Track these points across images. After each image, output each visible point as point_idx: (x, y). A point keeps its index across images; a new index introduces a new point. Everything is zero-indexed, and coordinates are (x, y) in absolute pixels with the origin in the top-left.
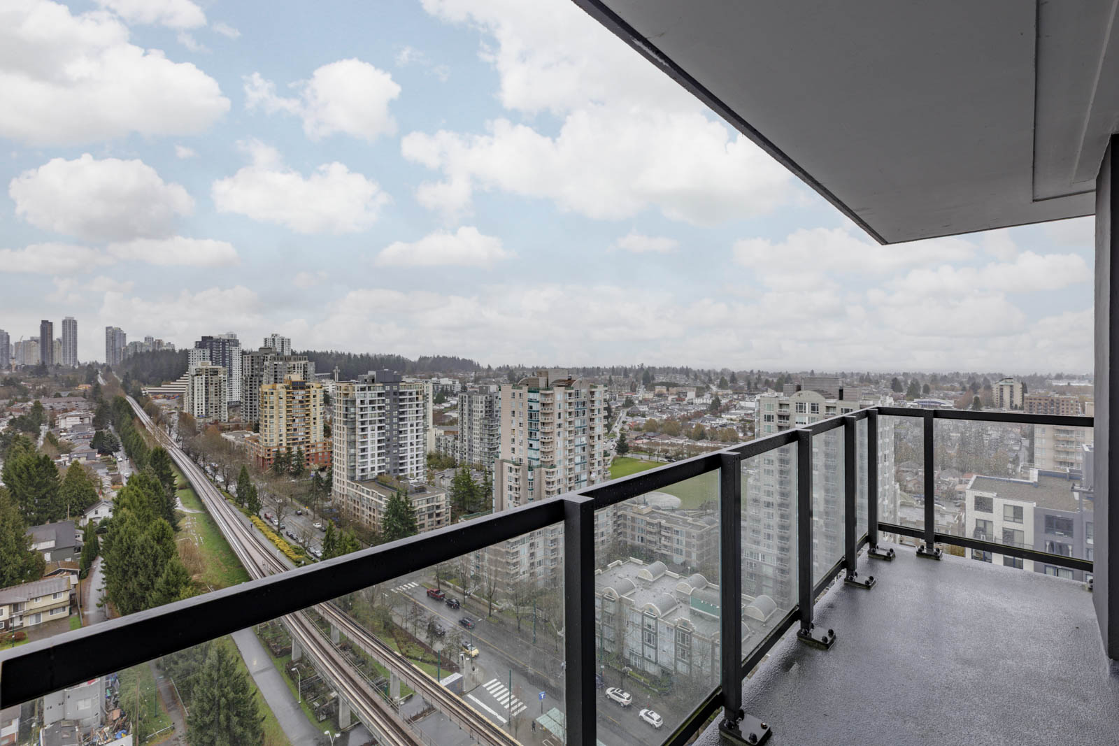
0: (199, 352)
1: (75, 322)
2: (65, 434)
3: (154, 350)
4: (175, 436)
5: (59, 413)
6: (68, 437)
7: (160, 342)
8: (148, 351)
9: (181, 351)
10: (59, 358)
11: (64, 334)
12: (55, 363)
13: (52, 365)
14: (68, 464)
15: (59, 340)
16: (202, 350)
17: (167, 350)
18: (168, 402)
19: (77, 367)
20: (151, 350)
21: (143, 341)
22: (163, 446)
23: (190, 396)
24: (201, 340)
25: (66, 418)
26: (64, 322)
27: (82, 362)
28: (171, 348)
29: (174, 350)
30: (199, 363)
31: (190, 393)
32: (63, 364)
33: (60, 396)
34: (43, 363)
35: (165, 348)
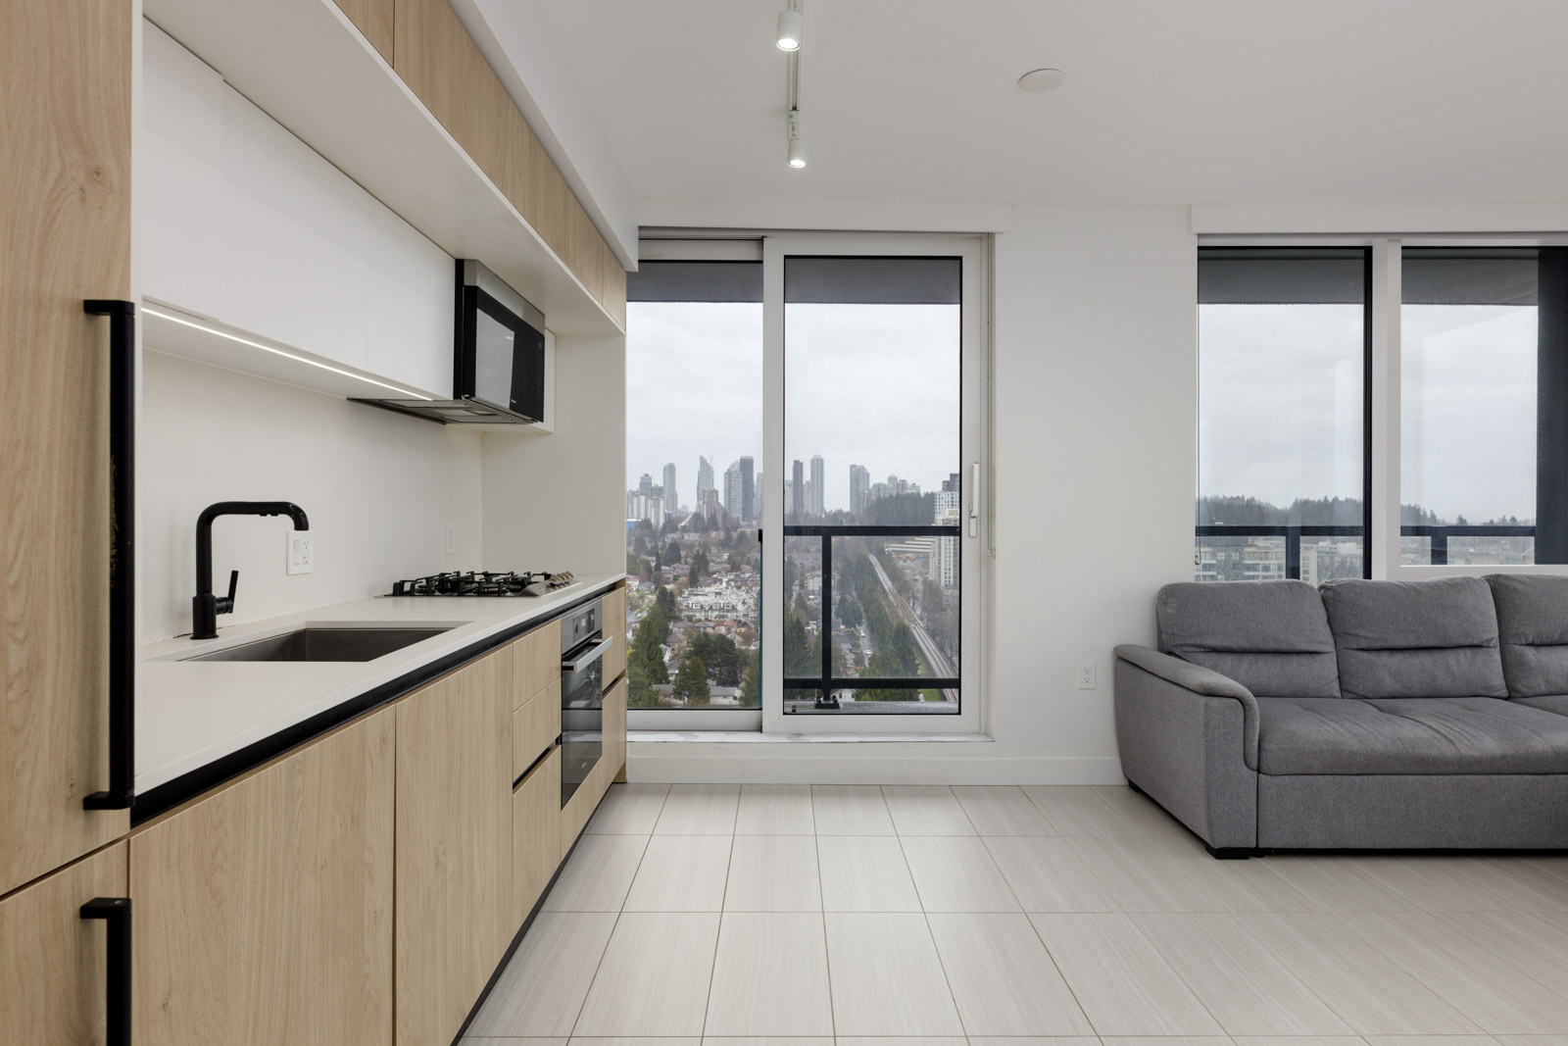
0: (946, 497)
1: (822, 461)
2: (812, 597)
3: (897, 494)
4: (919, 611)
5: (808, 572)
6: (816, 601)
7: (904, 482)
8: (891, 496)
9: (927, 495)
10: (808, 507)
11: (812, 476)
12: (804, 511)
13: (802, 513)
14: (815, 633)
15: (807, 482)
16: (950, 493)
17: (912, 494)
18: (912, 565)
19: (823, 516)
20: (894, 494)
21: (886, 482)
22: (906, 622)
23: (936, 558)
24: (948, 479)
25: (813, 578)
26: (813, 461)
27: (828, 510)
28: (915, 491)
29: (919, 494)
30: (947, 510)
31: (937, 554)
32: (811, 513)
33: (809, 552)
34: (795, 510)
35: (909, 491)
